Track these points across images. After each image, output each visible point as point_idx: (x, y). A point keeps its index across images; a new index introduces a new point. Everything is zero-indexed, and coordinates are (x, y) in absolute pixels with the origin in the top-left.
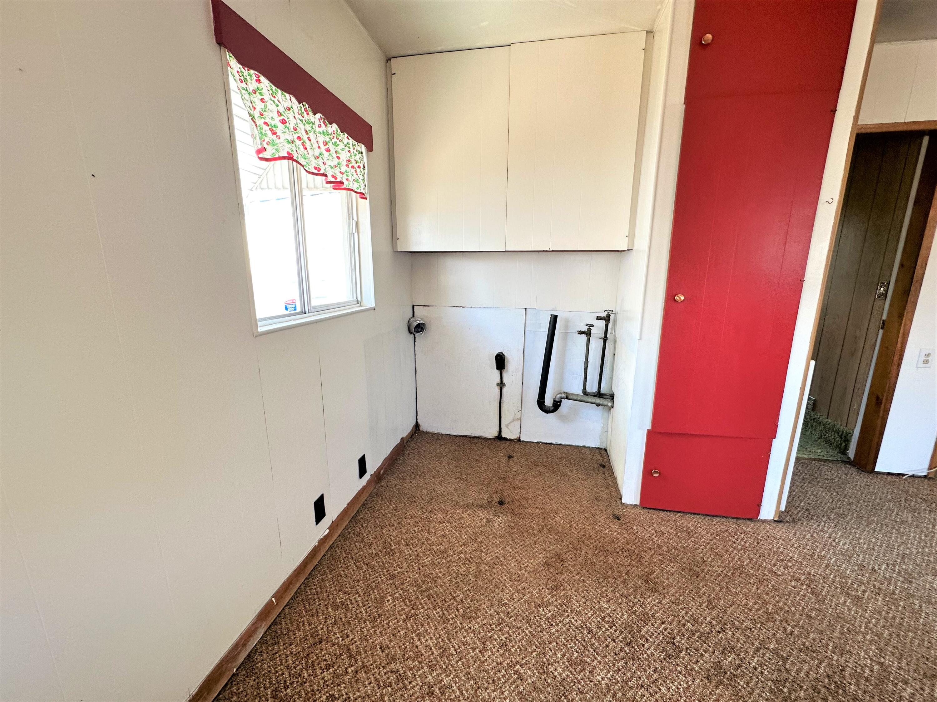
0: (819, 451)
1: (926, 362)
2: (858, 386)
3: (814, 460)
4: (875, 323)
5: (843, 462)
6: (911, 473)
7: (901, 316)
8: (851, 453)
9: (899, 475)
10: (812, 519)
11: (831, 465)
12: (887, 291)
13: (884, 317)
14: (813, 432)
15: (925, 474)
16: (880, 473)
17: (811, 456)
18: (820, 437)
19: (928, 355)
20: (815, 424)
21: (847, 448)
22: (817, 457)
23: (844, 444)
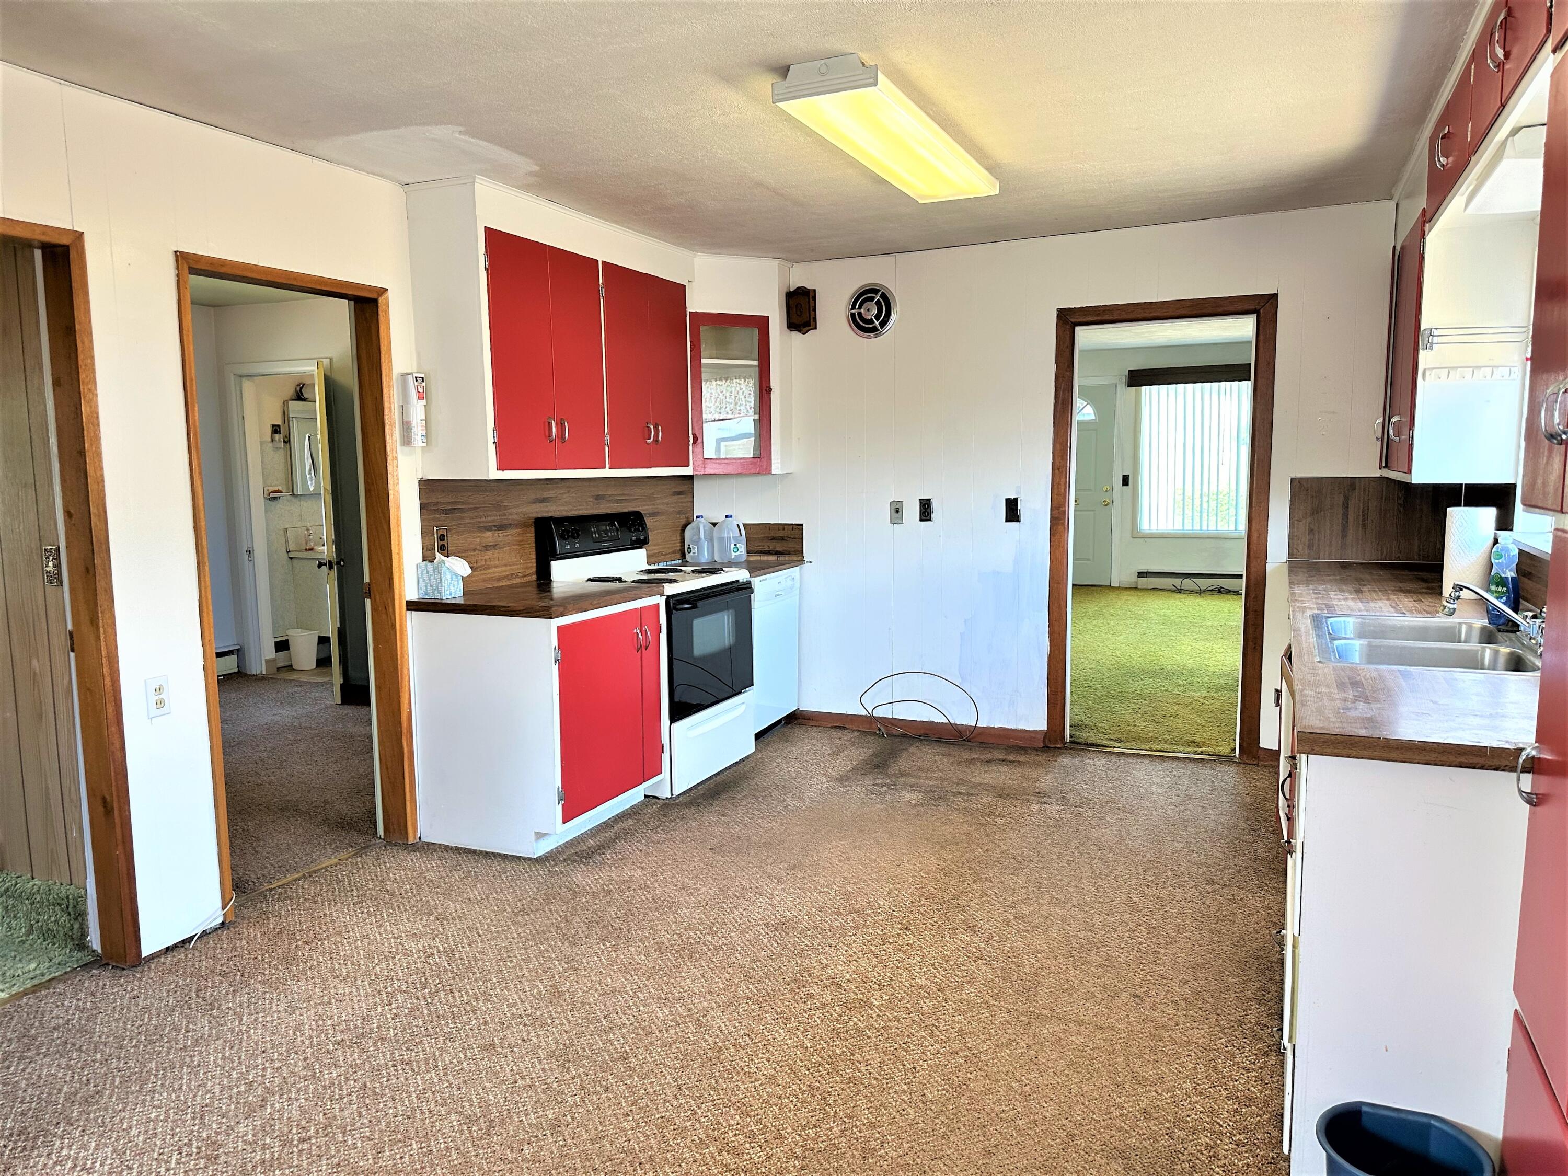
0: (33, 966)
1: (160, 704)
2: (66, 783)
3: (25, 993)
4: (60, 641)
5: (86, 966)
6: (199, 931)
7: (94, 621)
8: (95, 940)
9: (184, 942)
10: (33, 1148)
11: (61, 987)
12: (58, 566)
13: (70, 627)
14: (14, 924)
15: (220, 920)
16: (152, 957)
17: (15, 989)
18: (30, 931)
19: (159, 690)
20: (11, 902)
21: (84, 934)
22: (29, 985)
23: (76, 926)
